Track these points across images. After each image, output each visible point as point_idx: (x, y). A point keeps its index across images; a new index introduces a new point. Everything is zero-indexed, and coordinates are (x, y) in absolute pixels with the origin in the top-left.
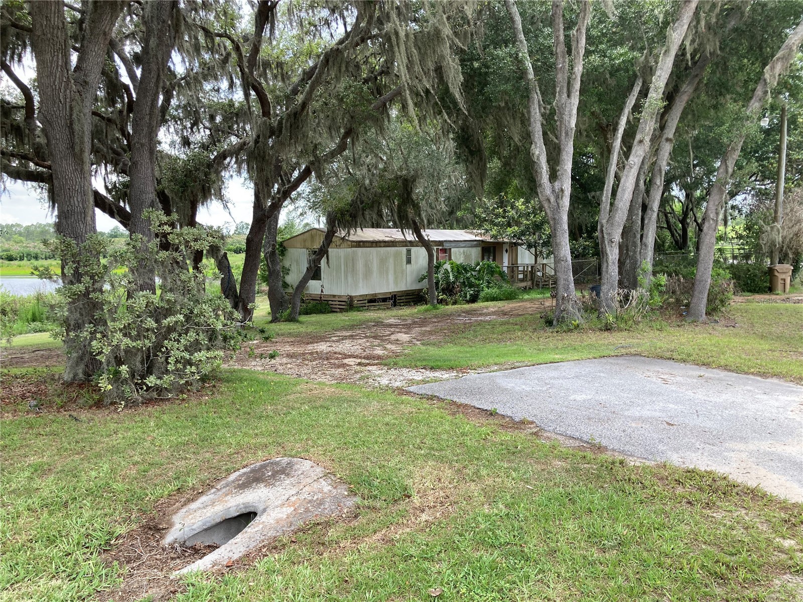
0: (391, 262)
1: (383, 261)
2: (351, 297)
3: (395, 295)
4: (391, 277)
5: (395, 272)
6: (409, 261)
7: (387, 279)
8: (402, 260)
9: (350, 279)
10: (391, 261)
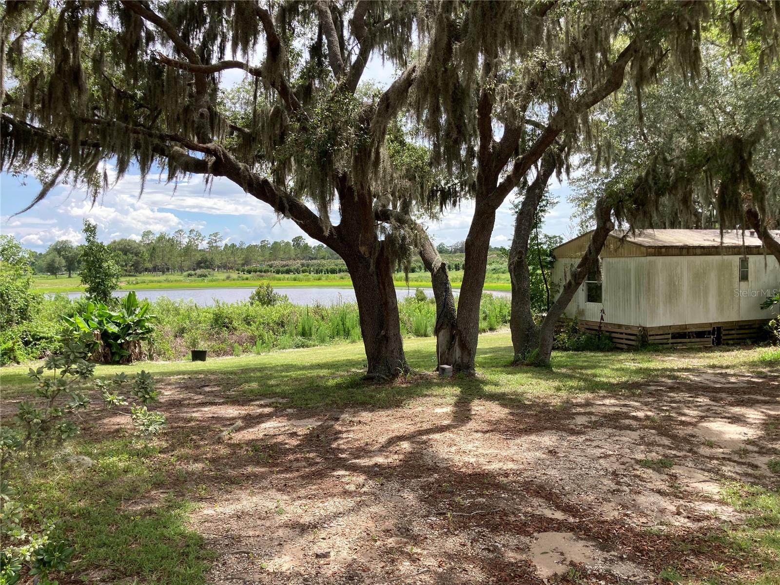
0: (713, 278)
1: (699, 277)
2: (644, 329)
3: (719, 328)
4: (713, 301)
5: (720, 293)
6: (744, 277)
7: (706, 303)
8: (731, 274)
9: (643, 302)
10: (713, 276)
